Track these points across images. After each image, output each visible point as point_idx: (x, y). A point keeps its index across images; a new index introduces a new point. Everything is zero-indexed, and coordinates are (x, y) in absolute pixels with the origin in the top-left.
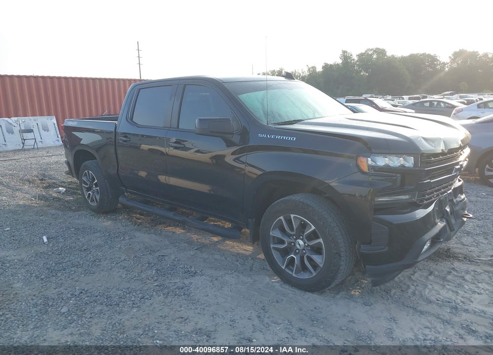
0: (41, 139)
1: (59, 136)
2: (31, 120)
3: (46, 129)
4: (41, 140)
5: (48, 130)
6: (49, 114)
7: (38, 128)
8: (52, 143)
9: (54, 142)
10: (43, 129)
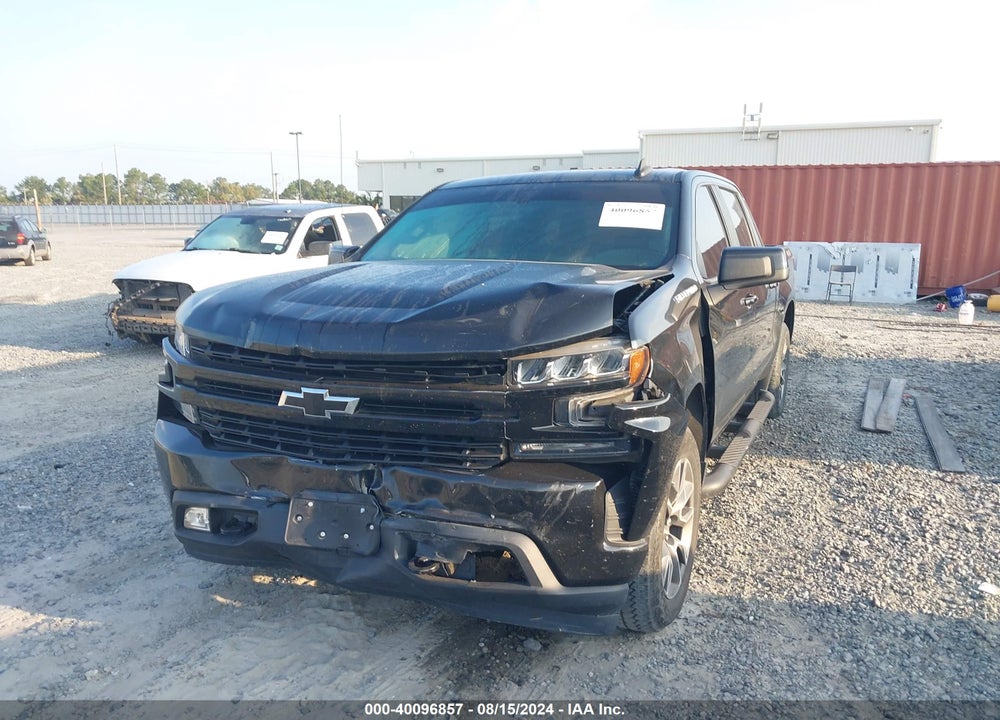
0: (876, 286)
1: (916, 285)
2: (867, 249)
3: (892, 268)
4: (874, 289)
5: (895, 271)
6: (910, 240)
7: (877, 266)
8: (895, 297)
9: (899, 296)
10: (886, 269)
